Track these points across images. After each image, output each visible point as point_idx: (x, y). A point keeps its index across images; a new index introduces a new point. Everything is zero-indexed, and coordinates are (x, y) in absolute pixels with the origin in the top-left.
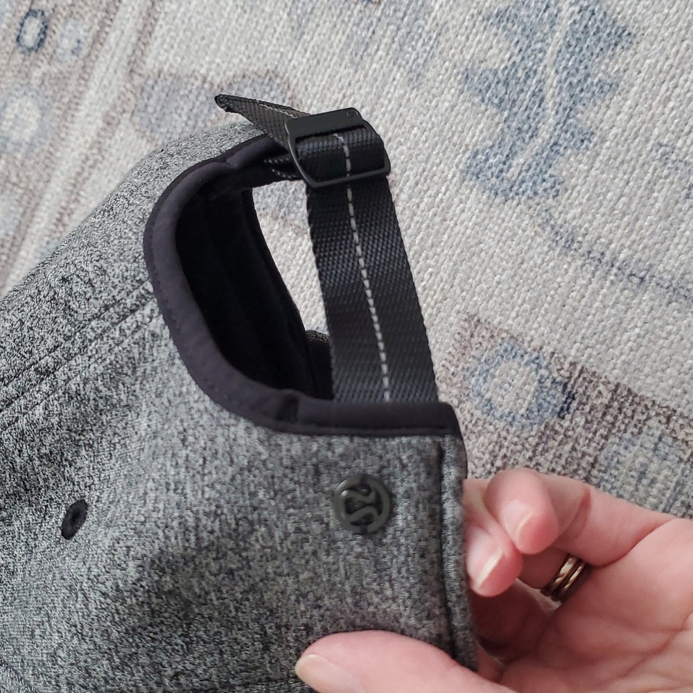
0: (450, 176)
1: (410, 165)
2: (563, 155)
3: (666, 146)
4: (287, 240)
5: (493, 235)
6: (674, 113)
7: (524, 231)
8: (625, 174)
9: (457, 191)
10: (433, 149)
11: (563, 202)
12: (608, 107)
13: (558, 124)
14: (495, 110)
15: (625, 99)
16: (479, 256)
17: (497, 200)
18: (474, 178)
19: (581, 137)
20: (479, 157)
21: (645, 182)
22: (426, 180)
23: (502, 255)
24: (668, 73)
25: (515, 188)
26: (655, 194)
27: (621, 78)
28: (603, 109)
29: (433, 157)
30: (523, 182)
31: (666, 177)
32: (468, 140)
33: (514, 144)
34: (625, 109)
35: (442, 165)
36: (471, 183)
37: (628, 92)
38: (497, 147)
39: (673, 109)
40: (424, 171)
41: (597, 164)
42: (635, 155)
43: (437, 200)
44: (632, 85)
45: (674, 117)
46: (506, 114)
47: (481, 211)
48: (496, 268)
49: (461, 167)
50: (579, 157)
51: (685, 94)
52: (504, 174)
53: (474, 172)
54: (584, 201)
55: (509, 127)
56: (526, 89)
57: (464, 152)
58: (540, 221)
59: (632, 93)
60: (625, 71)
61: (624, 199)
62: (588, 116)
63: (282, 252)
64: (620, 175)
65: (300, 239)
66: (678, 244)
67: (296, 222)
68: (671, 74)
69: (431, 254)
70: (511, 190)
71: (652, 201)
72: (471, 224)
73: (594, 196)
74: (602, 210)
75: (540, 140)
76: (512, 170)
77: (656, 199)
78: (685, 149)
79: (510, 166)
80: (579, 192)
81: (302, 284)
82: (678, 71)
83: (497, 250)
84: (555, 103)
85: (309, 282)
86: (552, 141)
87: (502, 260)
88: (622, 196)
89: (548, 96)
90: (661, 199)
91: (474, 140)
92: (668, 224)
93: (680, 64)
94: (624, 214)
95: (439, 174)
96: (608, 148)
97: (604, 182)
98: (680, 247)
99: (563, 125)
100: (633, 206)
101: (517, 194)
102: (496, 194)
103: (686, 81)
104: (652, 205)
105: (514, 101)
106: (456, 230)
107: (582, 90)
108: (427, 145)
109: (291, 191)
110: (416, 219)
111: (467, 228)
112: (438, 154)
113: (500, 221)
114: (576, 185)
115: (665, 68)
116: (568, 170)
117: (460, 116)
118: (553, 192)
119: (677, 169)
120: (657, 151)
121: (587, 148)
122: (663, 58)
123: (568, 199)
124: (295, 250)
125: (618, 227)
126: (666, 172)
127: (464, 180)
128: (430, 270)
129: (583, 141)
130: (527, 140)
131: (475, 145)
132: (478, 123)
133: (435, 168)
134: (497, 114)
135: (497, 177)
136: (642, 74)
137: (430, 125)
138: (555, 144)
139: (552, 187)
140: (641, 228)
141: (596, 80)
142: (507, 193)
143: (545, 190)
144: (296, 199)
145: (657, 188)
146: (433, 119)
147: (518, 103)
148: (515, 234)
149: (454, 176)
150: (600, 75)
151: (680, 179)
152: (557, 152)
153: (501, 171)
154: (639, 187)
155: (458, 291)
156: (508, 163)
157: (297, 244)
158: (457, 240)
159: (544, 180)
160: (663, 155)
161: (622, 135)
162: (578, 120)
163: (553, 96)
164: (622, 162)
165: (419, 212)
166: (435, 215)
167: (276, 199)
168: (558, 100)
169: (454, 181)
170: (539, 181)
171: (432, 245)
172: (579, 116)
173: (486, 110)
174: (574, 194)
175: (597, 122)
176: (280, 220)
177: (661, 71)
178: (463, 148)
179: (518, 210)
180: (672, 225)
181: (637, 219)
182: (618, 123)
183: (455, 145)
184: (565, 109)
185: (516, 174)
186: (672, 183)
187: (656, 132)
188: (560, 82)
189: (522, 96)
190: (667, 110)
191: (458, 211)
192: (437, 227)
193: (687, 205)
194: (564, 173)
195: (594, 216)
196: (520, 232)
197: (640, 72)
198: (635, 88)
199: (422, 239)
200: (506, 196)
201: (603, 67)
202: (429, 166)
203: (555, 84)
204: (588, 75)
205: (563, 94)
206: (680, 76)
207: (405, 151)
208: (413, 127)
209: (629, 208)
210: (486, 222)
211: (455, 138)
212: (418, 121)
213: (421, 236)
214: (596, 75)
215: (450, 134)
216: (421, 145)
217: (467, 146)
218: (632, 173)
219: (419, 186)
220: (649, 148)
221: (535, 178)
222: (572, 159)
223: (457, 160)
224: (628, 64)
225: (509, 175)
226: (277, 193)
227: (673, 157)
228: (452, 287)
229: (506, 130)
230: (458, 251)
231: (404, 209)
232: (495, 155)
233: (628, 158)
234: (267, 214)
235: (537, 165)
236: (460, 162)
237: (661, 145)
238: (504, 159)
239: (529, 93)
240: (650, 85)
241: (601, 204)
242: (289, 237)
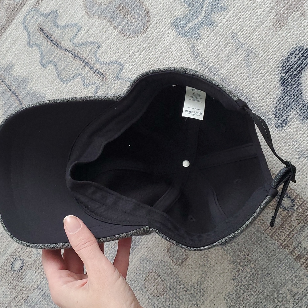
0: (167, 24)
1: (156, 16)
2: (203, 27)
3: (235, 33)
4: (110, 29)
5: (175, 47)
6: (240, 23)
7: (185, 49)
8: (220, 39)
9: (168, 29)
10: (165, 13)
11: (199, 42)
12: (221, 15)
13: (205, 16)
14: (187, 6)
15: (227, 15)
16: (169, 53)
17: (179, 36)
18: (175, 26)
19: (210, 23)
20: (178, 20)
21: (225, 43)
22: (159, 23)
23: (176, 55)
24: (242, 10)
25: (186, 34)
26: (227, 48)
27: (228, 7)
28: (220, 16)
29: (164, 16)
30: (189, 32)
31: (231, 44)
32: (176, 13)
33: (189, 19)
34: (226, 18)
35: (166, 19)
36: (173, 28)
37: (229, 12)
38: (184, 18)
39: (240, 22)
40: (160, 19)
41: (212, 33)
42: (224, 34)
43: (161, 30)
44: (230, 11)
45: (240, 25)
46: (190, 8)
47: (173, 38)
48: (173, 58)
49: (171, 22)
50: (208, 29)
51: (245, 18)
52: (184, 28)
53: (175, 24)
54: (205, 44)
55: (190, 13)
56: (198, 2)
57: (174, 17)
58: (190, 47)
59: (230, 13)
60: (230, 5)
61: (217, 47)
62: (214, 17)
63: (107, 33)
64: (218, 39)
65: (115, 31)
66: (228, 66)
67: (115, 24)
68: (243, 10)
69: (154, 48)
70: (184, 34)
71: (225, 50)
72: (169, 41)
73: (209, 43)
74: (209, 49)
75: (198, 20)
76: (187, 27)
77: (226, 50)
78: (240, 36)
79: (186, 26)
80: (204, 41)
81: (111, 46)
82: (246, 10)
83: (175, 53)
84: (206, 9)
85: (114, 46)
86: (201, 22)
87: (175, 56)
88: (217, 46)
89: (204, 7)
90: (228, 50)
91: (178, 14)
92: (227, 59)
93: (247, 8)
94: (216, 52)
95: (164, 22)
96: (217, 29)
97: (213, 39)
98: (229, 67)
99: (206, 17)
100: (219, 50)
101: (186, 36)
102: (180, 34)
103: (247, 14)
104: (225, 51)
105: (194, 5)
106: (164, 42)
107: (215, 8)
108: (163, 11)
109: (116, 14)
110: (153, 35)
111: (168, 42)
112: (166, 15)
113: (178, 43)
114: (204, 38)
115: (242, 8)
116: (203, 33)
117: (176, 5)
118: (197, 38)
119: (235, 42)
120: (231, 34)
121: (211, 27)
122: (242, 4)
123: (201, 42)
124: (112, 34)
125: (213, 55)
126: (232, 42)
127: (171, 26)
128: (153, 53)
129: (211, 24)
130: (194, 19)
131: (178, 16)
132: (181, 9)
133: (163, 19)
134: (187, 7)
135: (182, 28)
136: (235, 8)
137: (166, 5)
138: (202, 23)
139: (197, 37)
140: (219, 58)
141: (220, 6)
142: (183, 34)
143: (195, 37)
144: (117, 17)
145: (228, 46)
146: (167, 3)
147: (195, 6)
148: (182, 49)
149: (168, 24)
150: (222, 4)
151: (235, 45)
152: (202, 26)
153: (183, 27)
154: (222, 45)
155: (159, 63)
156: (186, 25)
157: (113, 32)
158: (164, 45)
159: (195, 34)
160: (232, 36)
161: (223, 26)
162: (211, 17)
163: (206, 7)
164: (220, 35)
165: (154, 33)
166: (159, 35)
167: (110, 15)
168: (207, 9)
169: (168, 26)
170: (194, 33)
171: (156, 45)
172: (212, 16)
173: (185, 5)
174: (203, 41)
175: (217, 19)
176: (110, 22)
177: (240, 9)
178: (174, 16)
179: (185, 41)
180: (228, 59)
181: (219, 55)
182: (222, 22)
183: (172, 14)
184: (208, 12)
185: (188, 29)
186: (233, 46)
187: (233, 28)
188: (209, 3)
189: (197, 4)
190: (238, 22)
191: (166, 36)
192: (159, 39)
193: (235, 54)
194: (202, 33)
195: (207, 49)
196: (183, 48)
197: (234, 7)
198: (231, 12)
199: (153, 42)
200: (183, 35)
201: (224, 2)
202: (162, 18)
203: (207, 3)
204: (219, 3)
205: (209, 7)
206: (246, 12)
207: (156, 11)
208: (160, 4)
209: (218, 50)
210: (174, 42)
211: (173, 11)
212: (163, 3)
213: (153, 41)
214: (221, 4)
215: (171, 10)
216: (161, 11)
217: (175, 15)
218: (222, 39)
219: (157, 24)
220: (229, 33)
221: (193, 32)
222: (206, 29)
223: (171, 19)
224: (232, 3)
225: (185, 29)
226: (111, 12)
227: (236, 38)
228: (158, 60)
229: (189, 14)
230: (163, 49)
231: (150, 30)
232: (183, 21)
233: (222, 34)
234: (106, 19)
235: (195, 28)
236: (172, 20)
237: (233, 33)
238: (185, 23)
239: (199, 4)
240: (236, 12)
241: (210, 47)
242: (111, 29)
